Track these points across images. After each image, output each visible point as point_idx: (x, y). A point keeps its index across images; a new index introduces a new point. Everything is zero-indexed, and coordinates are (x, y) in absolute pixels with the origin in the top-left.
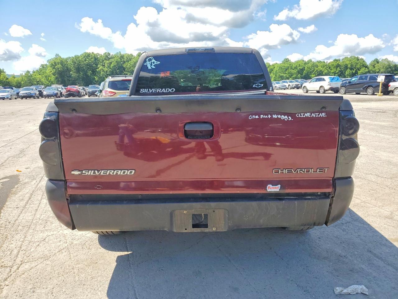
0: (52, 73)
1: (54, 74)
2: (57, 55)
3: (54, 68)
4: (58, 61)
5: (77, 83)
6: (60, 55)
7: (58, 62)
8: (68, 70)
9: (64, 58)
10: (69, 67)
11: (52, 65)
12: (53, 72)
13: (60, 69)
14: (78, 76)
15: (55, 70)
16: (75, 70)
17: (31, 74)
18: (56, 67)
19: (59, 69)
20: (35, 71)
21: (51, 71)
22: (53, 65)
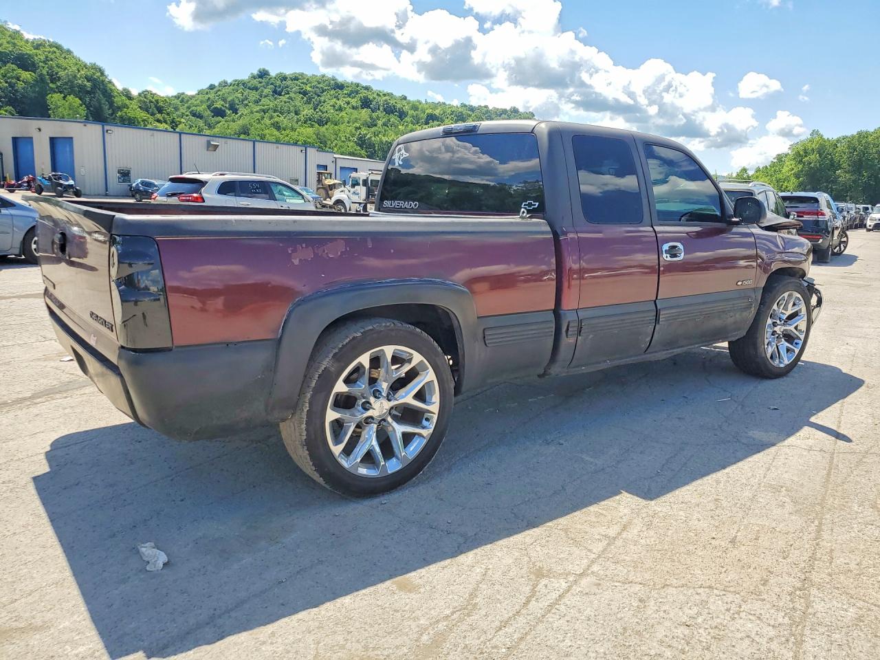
0: (793, 172)
1: (797, 176)
2: (815, 132)
3: (800, 162)
4: (813, 146)
5: (848, 198)
6: (821, 132)
7: (813, 150)
8: (834, 166)
9: (830, 139)
10: (836, 159)
11: (798, 154)
12: (796, 170)
13: (812, 165)
14: (854, 182)
15: (801, 166)
16: (849, 165)
17: (748, 176)
18: (805, 159)
19: (810, 163)
20: (761, 168)
21: (793, 169)
22: (800, 155)
